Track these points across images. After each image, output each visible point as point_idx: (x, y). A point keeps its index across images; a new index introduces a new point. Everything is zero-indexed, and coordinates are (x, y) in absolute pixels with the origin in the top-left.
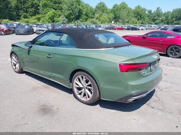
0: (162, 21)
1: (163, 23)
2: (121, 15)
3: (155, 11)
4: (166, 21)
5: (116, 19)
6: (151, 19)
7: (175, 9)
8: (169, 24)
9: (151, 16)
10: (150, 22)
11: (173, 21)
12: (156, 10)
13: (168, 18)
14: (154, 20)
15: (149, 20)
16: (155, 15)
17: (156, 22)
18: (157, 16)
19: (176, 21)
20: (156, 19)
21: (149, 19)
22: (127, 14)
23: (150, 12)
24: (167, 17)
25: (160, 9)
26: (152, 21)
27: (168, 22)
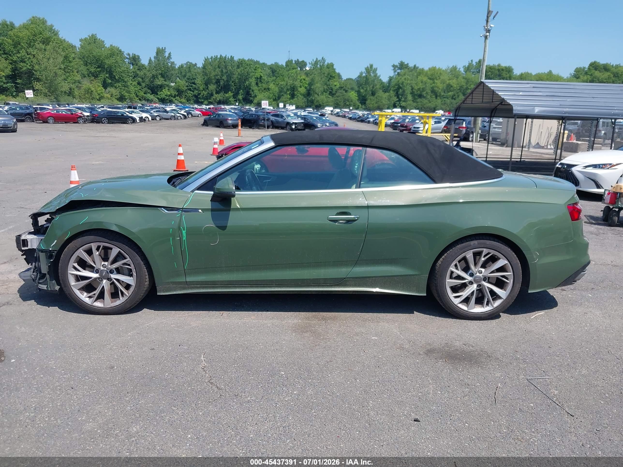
0: (180, 93)
1: (183, 100)
2: (37, 67)
3: (153, 59)
4: (190, 94)
5: (19, 81)
6: (143, 85)
7: (209, 57)
8: (202, 103)
9: (141, 73)
10: (141, 94)
11: (212, 95)
12: (155, 58)
13: (194, 83)
14: (154, 90)
15: (139, 87)
16: (154, 73)
17: (163, 96)
18: (163, 76)
19: (217, 93)
20: (161, 87)
21: (139, 84)
22: (63, 63)
23: (135, 60)
24: (192, 82)
25: (167, 55)
26: (149, 91)
27: (195, 96)
